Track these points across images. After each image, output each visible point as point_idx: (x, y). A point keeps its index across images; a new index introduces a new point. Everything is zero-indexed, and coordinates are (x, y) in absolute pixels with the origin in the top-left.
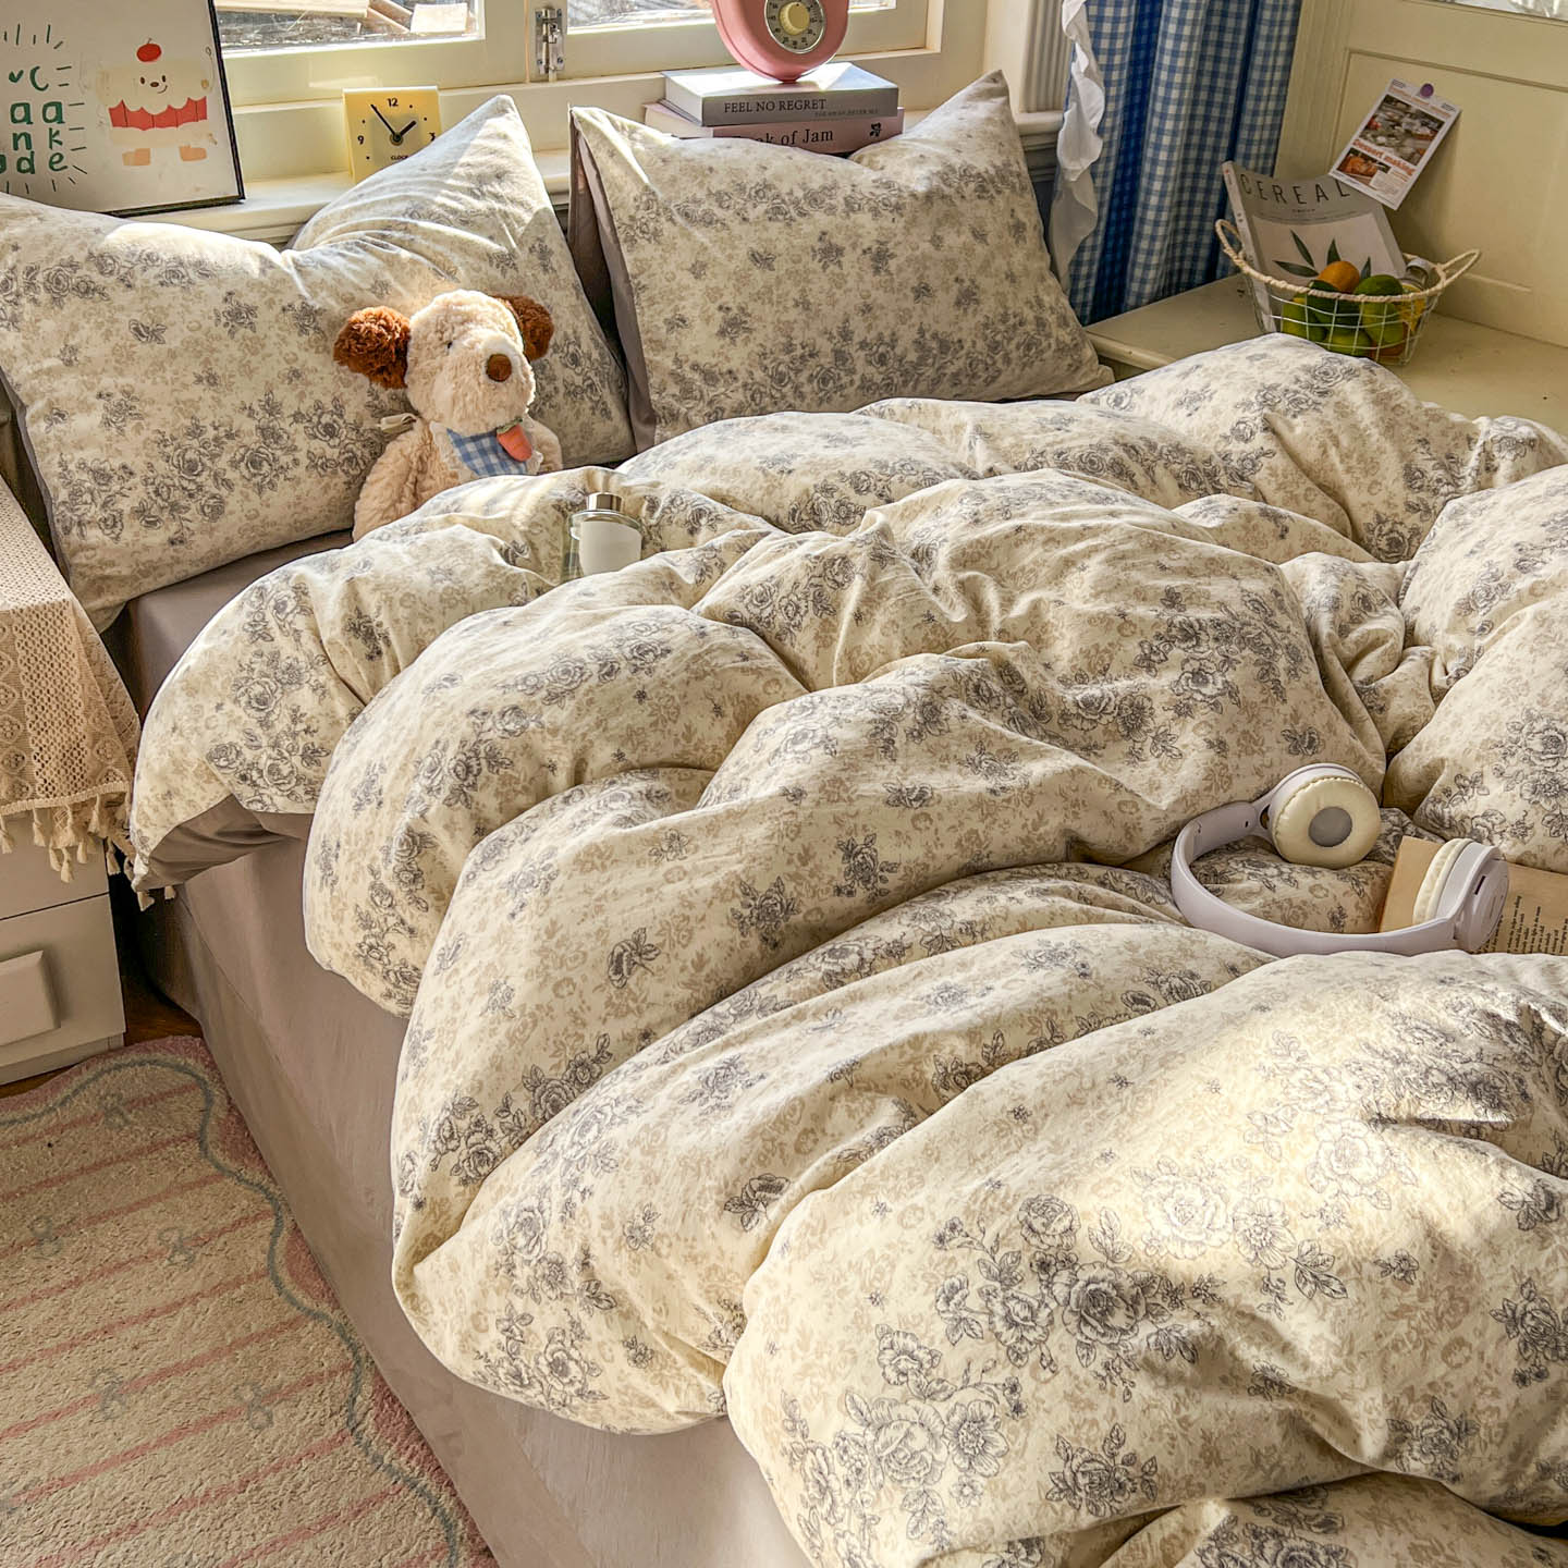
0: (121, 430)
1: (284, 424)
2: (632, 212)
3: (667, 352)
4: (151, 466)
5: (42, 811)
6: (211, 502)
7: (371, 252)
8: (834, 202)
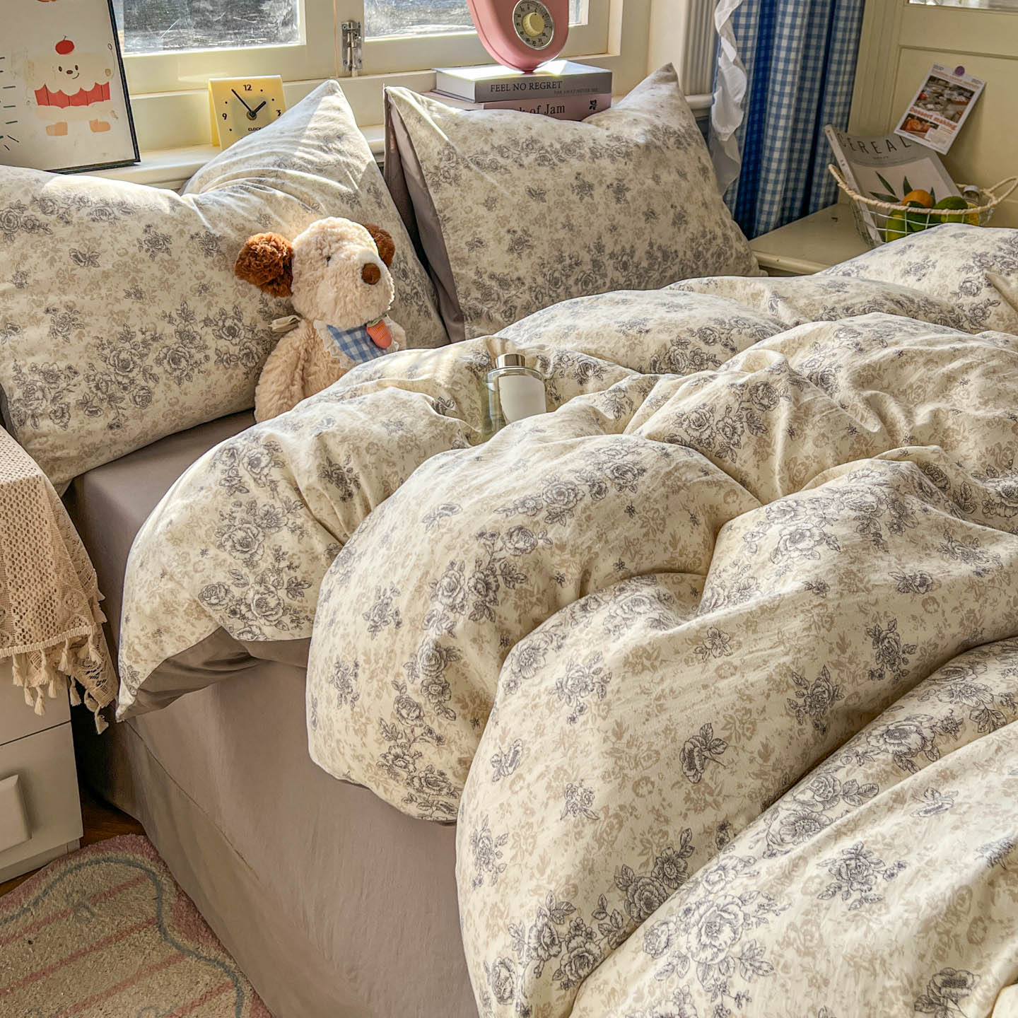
0: (66, 339)
1: (198, 328)
2: (436, 164)
3: (469, 267)
4: (91, 366)
5: (19, 656)
6: (142, 392)
7: (253, 193)
8: (582, 152)
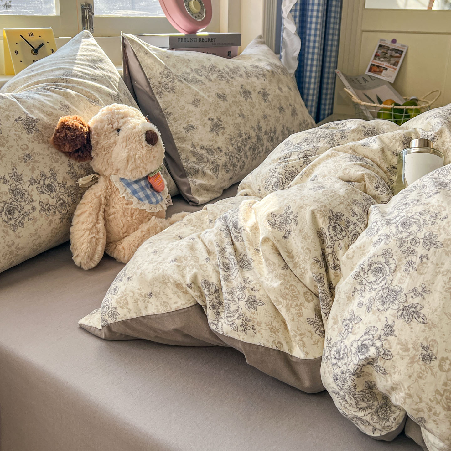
7: (53, 92)
8: (241, 73)
